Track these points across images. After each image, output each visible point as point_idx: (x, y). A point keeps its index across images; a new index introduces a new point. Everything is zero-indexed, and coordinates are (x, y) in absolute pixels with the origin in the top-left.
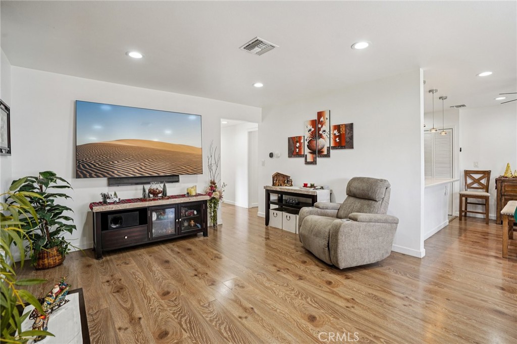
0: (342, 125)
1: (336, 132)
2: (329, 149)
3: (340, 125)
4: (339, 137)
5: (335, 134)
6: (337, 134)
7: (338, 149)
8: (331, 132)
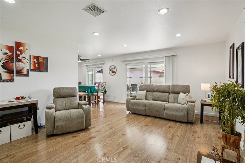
0: (41, 57)
1: (35, 60)
2: (28, 71)
3: (39, 57)
4: (39, 64)
5: (34, 62)
6: (36, 62)
7: (37, 71)
8: (31, 60)
